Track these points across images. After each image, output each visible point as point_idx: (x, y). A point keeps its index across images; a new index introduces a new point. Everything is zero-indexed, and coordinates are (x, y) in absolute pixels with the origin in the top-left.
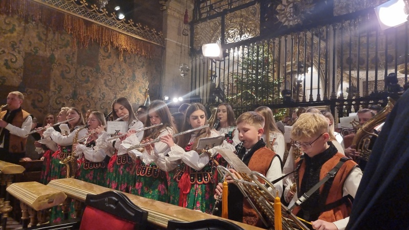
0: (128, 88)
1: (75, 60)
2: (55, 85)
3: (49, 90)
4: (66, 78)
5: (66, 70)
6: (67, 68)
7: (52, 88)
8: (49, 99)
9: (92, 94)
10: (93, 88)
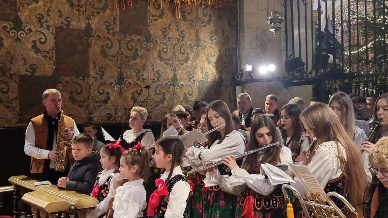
0: (191, 59)
1: (118, 29)
2: (95, 67)
3: (88, 76)
4: (108, 56)
5: (107, 44)
6: (108, 42)
7: (92, 73)
8: (90, 88)
9: (143, 75)
10: (144, 65)
